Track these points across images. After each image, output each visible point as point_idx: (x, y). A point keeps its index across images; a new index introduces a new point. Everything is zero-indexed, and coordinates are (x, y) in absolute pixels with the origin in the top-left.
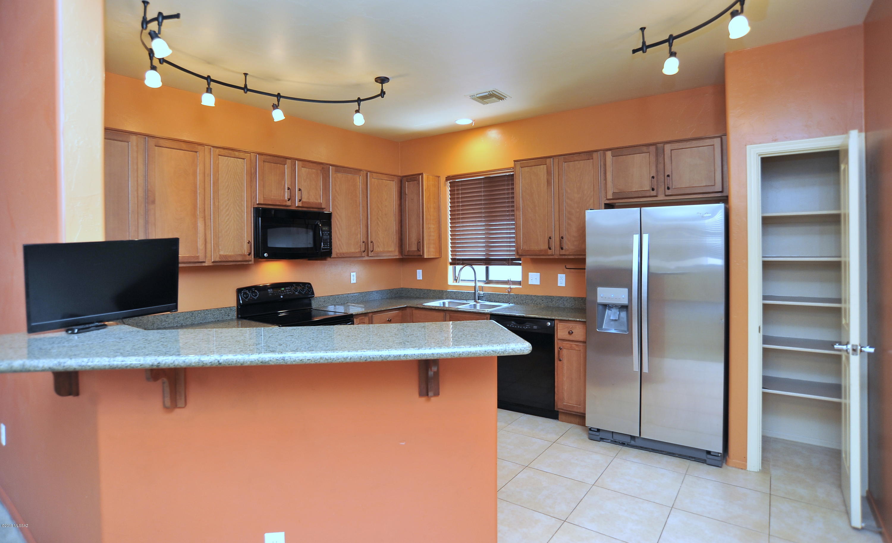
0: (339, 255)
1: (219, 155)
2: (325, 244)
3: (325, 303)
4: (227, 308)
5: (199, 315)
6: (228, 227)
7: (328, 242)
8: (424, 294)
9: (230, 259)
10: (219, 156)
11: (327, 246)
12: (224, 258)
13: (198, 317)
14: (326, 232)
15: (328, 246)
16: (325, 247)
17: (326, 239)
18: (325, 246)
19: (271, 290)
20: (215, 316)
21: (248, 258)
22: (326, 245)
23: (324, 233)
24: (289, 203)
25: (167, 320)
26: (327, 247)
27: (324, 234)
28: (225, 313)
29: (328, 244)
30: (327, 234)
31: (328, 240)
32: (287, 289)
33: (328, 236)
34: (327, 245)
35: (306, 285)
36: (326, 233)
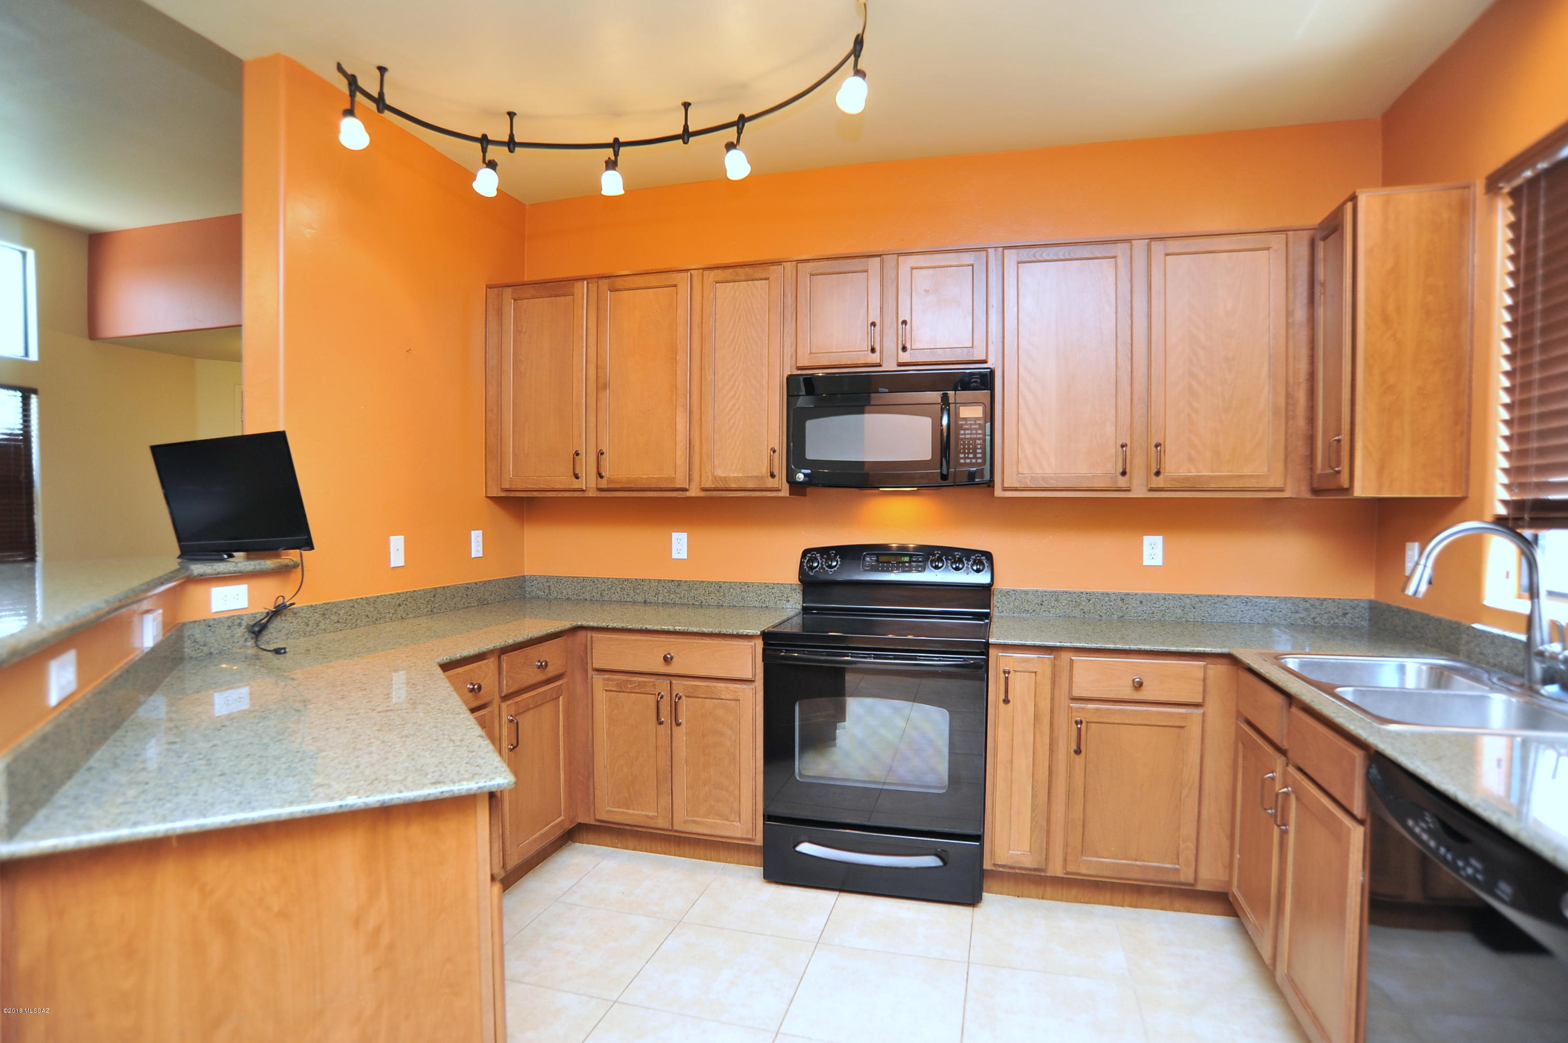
0: (1028, 481)
1: (717, 282)
2: (969, 453)
3: (1043, 608)
4: (786, 586)
5: (731, 590)
6: (732, 421)
7: (979, 446)
8: (1413, 627)
9: (733, 485)
10: (717, 284)
11: (975, 457)
12: (721, 483)
13: (730, 594)
14: (973, 422)
15: (979, 458)
16: (968, 461)
17: (971, 439)
18: (968, 458)
19: (875, 559)
20: (761, 597)
21: (771, 483)
22: (971, 456)
23: (966, 424)
24: (875, 358)
25: (678, 591)
26: (974, 461)
27: (967, 427)
28: (781, 595)
29: (979, 451)
30: (977, 426)
31: (978, 442)
32: (914, 559)
33: (980, 432)
34: (975, 453)
35: (973, 557)
36: (971, 424)
